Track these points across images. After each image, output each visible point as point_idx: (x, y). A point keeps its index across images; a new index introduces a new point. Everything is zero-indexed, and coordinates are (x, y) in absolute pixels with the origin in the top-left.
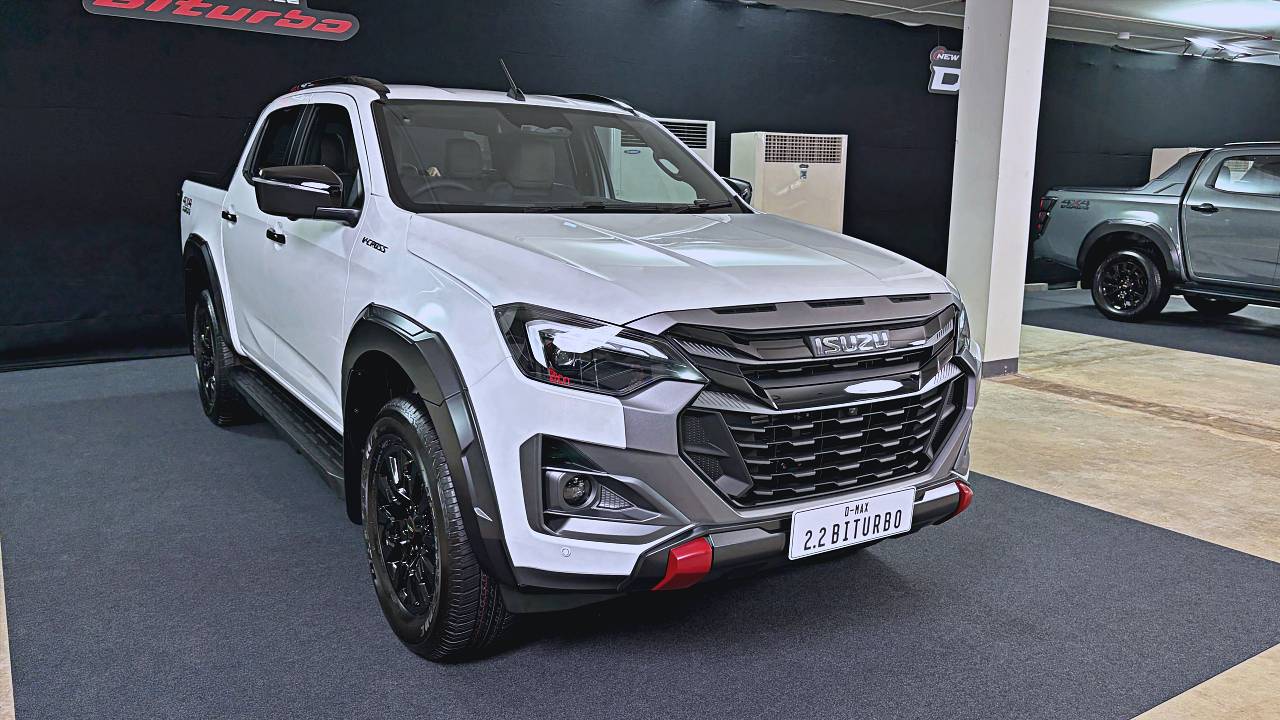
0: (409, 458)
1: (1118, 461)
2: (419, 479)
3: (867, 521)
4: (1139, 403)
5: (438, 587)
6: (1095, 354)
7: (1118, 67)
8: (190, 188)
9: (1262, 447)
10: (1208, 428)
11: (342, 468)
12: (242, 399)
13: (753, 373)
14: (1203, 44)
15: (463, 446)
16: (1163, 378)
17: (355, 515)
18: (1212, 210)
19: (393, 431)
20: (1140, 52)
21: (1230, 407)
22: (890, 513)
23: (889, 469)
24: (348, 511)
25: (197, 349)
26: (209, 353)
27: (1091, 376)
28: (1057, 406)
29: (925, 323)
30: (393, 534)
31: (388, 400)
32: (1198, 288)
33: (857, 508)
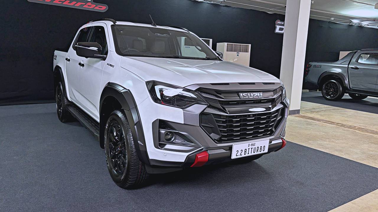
0: (119, 128)
1: (329, 139)
2: (122, 134)
3: (255, 148)
4: (335, 123)
5: (126, 165)
6: (323, 109)
7: (330, 27)
8: (56, 52)
9: (371, 136)
10: (356, 130)
11: (99, 132)
12: (70, 113)
13: (222, 103)
14: (355, 21)
15: (135, 122)
16: (343, 116)
17: (102, 146)
18: (357, 68)
19: (114, 119)
20: (336, 23)
21: (362, 125)
22: (262, 147)
23: (261, 134)
24: (100, 145)
25: (57, 100)
26: (60, 100)
27: (321, 115)
28: (311, 123)
29: (273, 91)
30: (113, 151)
31: (114, 111)
32: (353, 91)
33: (252, 144)
